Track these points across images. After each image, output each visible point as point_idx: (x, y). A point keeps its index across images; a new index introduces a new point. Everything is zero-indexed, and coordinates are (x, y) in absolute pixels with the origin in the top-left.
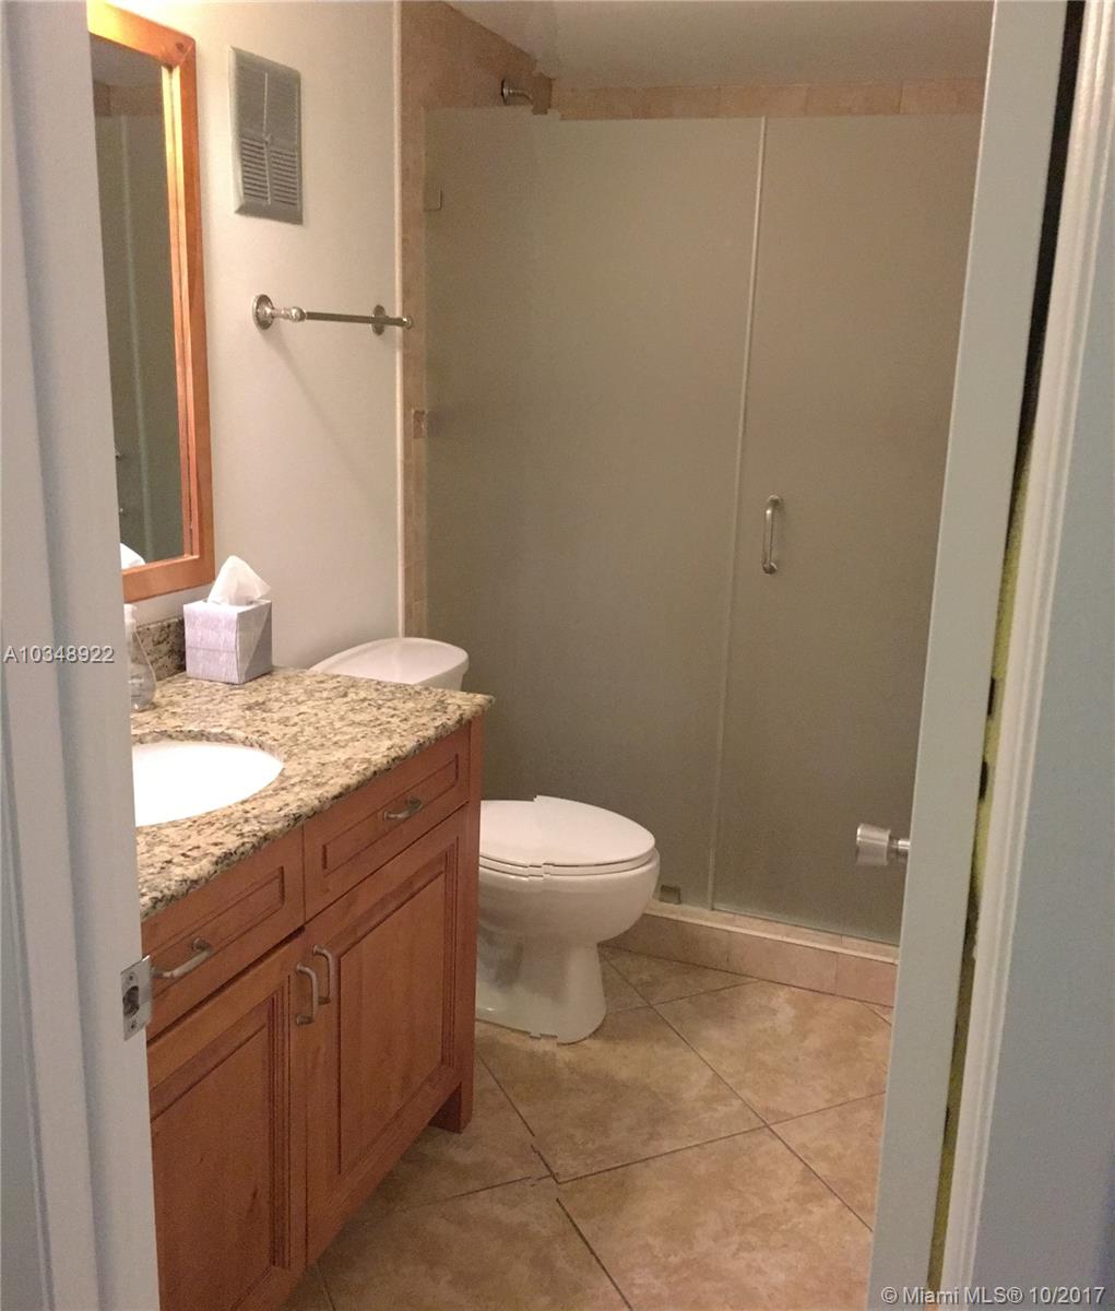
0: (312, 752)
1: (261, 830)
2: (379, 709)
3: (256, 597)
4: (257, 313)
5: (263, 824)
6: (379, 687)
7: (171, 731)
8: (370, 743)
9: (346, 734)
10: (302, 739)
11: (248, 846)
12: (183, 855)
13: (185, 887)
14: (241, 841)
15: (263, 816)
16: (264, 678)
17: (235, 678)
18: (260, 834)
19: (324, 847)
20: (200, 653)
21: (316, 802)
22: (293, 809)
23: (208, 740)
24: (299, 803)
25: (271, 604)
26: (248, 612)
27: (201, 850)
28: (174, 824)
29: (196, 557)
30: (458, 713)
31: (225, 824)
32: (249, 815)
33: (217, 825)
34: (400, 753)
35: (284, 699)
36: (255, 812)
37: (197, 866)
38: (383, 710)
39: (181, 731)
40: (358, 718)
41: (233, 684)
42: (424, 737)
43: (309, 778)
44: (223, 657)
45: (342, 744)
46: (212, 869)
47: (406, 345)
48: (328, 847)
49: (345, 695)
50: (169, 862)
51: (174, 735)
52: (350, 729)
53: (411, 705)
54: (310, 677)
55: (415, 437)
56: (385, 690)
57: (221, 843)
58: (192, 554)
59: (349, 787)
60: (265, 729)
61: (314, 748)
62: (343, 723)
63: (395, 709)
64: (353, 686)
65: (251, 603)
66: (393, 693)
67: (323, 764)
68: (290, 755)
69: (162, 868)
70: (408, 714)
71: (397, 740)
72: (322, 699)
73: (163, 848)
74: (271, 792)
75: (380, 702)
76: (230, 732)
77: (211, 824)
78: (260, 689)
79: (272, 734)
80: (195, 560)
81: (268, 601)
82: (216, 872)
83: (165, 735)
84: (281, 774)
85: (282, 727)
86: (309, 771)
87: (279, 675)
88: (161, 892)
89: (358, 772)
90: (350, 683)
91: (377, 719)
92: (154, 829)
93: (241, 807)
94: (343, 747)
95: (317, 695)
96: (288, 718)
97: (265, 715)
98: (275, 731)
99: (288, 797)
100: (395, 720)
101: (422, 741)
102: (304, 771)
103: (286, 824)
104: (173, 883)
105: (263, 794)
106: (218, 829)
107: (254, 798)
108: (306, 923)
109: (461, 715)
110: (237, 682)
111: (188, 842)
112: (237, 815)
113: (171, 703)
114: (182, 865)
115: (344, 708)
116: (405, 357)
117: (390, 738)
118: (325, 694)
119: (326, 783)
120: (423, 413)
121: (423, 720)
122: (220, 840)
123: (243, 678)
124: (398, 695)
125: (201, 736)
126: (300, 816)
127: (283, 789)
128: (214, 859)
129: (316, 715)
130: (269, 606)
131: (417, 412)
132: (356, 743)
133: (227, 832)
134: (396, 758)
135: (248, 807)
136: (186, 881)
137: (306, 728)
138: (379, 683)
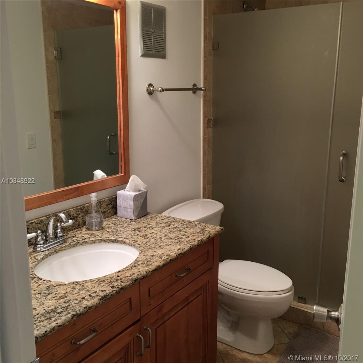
0: (150, 250)
1: (121, 285)
2: (180, 232)
3: (142, 189)
4: (148, 90)
5: (122, 282)
6: (183, 222)
7: (105, 239)
8: (172, 247)
9: (165, 242)
10: (149, 244)
11: (114, 292)
12: (90, 295)
13: (86, 310)
14: (112, 290)
15: (124, 279)
16: (144, 217)
17: (133, 218)
18: (120, 287)
19: (149, 289)
20: (122, 209)
21: (145, 273)
22: (135, 276)
23: (117, 242)
24: (138, 273)
25: (147, 191)
26: (138, 194)
27: (97, 293)
28: (91, 281)
29: (123, 174)
30: (208, 234)
31: (109, 281)
32: (119, 278)
33: (106, 282)
34: (182, 252)
35: (148, 226)
36: (121, 277)
37: (93, 301)
38: (181, 232)
39: (108, 239)
40: (171, 235)
41: (132, 220)
42: (193, 245)
43: (145, 262)
44: (129, 210)
45: (162, 247)
46: (98, 302)
47: (204, 96)
48: (151, 289)
49: (169, 226)
50: (83, 298)
51: (106, 240)
52: (167, 241)
53: (192, 230)
54: (160, 217)
55: (208, 128)
56: (185, 223)
57: (105, 291)
58: (121, 173)
59: (159, 266)
60: (137, 239)
61: (151, 249)
62: (165, 238)
63: (186, 232)
64: (173, 222)
65: (140, 191)
66: (187, 225)
67: (152, 256)
68: (142, 251)
69: (80, 301)
70: (190, 234)
71: (182, 246)
72: (161, 227)
73: (84, 292)
74: (130, 268)
75: (181, 229)
76: (124, 240)
77: (104, 281)
78: (141, 222)
79: (139, 242)
80: (123, 175)
81: (146, 190)
82: (100, 303)
83: (103, 240)
84: (136, 260)
85: (143, 239)
86: (146, 259)
87: (149, 217)
88: (76, 312)
89: (164, 260)
90: (173, 220)
91: (178, 236)
92: (84, 283)
93: (117, 274)
94: (162, 248)
95: (160, 225)
96: (146, 235)
97: (139, 233)
98: (140, 240)
99: (135, 270)
100: (184, 237)
101: (192, 246)
102: (145, 259)
103: (131, 282)
104: (82, 308)
105: (127, 268)
106: (106, 284)
107: (123, 270)
108: (141, 318)
109: (209, 235)
110: (133, 219)
111: (93, 289)
112: (115, 277)
113: (109, 227)
114: (87, 300)
115: (167, 231)
116: (204, 100)
117: (180, 245)
118: (163, 225)
119: (151, 264)
120: (211, 119)
121: (194, 238)
122: (104, 289)
123: (136, 218)
124: (188, 226)
125: (115, 241)
126: (138, 279)
127: (135, 266)
128: (100, 298)
129: (157, 234)
130: (147, 192)
131: (208, 119)
132: (167, 247)
133: (108, 285)
134: (180, 254)
135: (119, 274)
136: (87, 307)
137: (151, 239)
138: (183, 220)
